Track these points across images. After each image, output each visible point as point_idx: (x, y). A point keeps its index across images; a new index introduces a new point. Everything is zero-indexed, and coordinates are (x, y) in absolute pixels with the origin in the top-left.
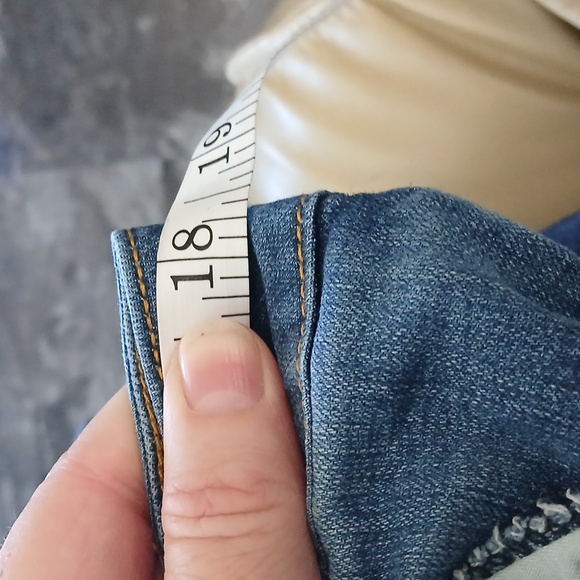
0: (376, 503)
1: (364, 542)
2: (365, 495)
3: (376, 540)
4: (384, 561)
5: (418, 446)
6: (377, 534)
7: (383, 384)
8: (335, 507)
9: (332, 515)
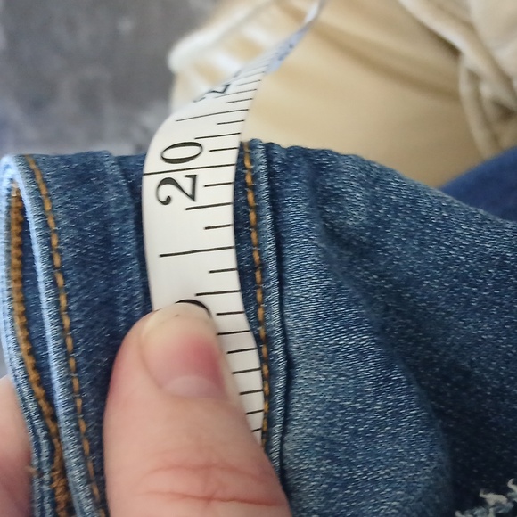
0: (354, 455)
1: (331, 486)
2: (344, 445)
3: (344, 487)
4: (348, 509)
5: (402, 407)
6: (347, 482)
7: (365, 333)
8: (312, 445)
9: (306, 450)
